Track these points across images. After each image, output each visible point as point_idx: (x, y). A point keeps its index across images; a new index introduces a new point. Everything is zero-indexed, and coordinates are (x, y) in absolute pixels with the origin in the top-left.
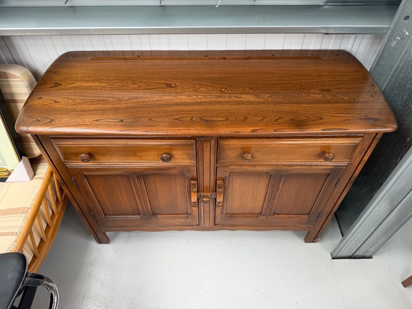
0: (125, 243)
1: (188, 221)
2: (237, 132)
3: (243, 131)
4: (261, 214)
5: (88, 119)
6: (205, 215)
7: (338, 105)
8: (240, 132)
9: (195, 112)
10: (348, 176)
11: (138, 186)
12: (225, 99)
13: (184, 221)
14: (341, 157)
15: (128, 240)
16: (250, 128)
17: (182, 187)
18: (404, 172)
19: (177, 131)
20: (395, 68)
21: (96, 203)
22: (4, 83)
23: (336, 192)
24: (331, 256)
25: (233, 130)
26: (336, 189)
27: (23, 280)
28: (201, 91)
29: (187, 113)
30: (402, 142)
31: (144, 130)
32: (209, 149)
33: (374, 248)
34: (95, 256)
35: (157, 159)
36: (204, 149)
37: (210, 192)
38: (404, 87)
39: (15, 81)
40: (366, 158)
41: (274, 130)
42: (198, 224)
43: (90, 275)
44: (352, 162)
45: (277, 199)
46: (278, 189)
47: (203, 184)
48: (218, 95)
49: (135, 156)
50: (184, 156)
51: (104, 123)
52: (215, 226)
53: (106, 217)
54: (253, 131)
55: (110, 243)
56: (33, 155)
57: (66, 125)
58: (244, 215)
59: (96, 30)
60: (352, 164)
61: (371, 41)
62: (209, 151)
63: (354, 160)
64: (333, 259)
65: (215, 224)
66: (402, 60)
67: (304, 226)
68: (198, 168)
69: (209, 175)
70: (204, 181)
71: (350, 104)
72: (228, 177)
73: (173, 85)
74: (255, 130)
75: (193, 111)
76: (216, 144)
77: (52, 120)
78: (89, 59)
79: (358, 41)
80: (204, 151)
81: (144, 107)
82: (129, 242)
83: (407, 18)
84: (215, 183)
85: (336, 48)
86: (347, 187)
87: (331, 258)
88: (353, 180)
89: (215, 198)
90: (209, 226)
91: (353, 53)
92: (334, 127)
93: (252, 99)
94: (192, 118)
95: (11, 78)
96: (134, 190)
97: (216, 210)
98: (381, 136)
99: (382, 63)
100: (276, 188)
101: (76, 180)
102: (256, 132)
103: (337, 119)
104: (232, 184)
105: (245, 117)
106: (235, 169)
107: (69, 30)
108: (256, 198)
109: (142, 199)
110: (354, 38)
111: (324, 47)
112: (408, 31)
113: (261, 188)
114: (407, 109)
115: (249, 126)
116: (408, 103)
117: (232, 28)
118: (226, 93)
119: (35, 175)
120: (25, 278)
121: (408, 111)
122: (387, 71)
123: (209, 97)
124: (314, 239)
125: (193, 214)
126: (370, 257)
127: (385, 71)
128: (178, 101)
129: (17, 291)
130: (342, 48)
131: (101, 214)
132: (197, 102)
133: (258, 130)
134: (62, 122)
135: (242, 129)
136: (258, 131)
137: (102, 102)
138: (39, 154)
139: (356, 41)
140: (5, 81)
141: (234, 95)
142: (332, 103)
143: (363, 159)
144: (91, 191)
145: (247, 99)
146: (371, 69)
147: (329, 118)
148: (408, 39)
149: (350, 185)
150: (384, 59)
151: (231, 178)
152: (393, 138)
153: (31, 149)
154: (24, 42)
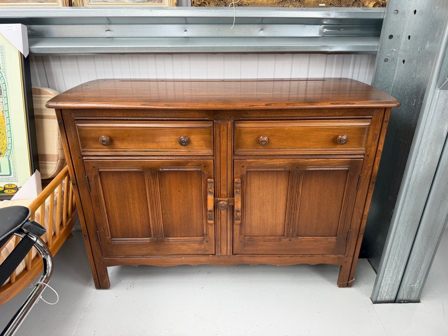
0: (128, 289)
1: (203, 247)
2: (252, 106)
3: (257, 104)
4: (284, 236)
8: (254, 106)
9: (212, 98)
10: (367, 172)
11: (153, 189)
13: (198, 247)
14: (355, 143)
15: (132, 286)
16: (264, 103)
17: (199, 192)
20: (393, 85)
21: (105, 216)
22: (37, 99)
23: (359, 197)
24: (371, 299)
25: (248, 104)
26: (360, 193)
27: (23, 223)
28: (218, 91)
29: (205, 98)
32: (226, 134)
33: (417, 282)
34: (89, 303)
35: (176, 147)
36: (221, 134)
37: (227, 197)
38: (404, 94)
40: (381, 148)
41: (286, 104)
42: (214, 253)
44: (368, 153)
45: (298, 210)
46: (299, 193)
49: (153, 142)
50: (202, 142)
52: (233, 256)
53: (112, 240)
54: (267, 105)
55: (110, 289)
56: (46, 175)
58: (265, 237)
60: (368, 156)
62: (226, 136)
63: (369, 149)
64: (373, 303)
65: (234, 253)
67: (333, 256)
68: (215, 161)
69: (226, 171)
70: (221, 179)
72: (245, 175)
73: (193, 90)
74: (269, 104)
76: (233, 127)
78: (118, 81)
80: (221, 137)
82: (133, 288)
83: (391, 37)
84: (232, 183)
86: (370, 190)
88: (374, 180)
89: (233, 206)
90: (226, 254)
92: (341, 102)
95: (44, 95)
96: (148, 195)
100: (296, 192)
101: (90, 179)
102: (270, 106)
104: (250, 187)
106: (252, 162)
108: (276, 210)
109: (155, 209)
112: (395, 49)
113: (280, 192)
120: (25, 222)
124: (348, 281)
125: (209, 235)
126: (418, 301)
130: (344, 76)
131: (107, 234)
136: (272, 105)
143: (378, 149)
144: (102, 196)
146: (372, 84)
149: (373, 187)
151: (249, 178)
153: (45, 168)
154: (62, 70)
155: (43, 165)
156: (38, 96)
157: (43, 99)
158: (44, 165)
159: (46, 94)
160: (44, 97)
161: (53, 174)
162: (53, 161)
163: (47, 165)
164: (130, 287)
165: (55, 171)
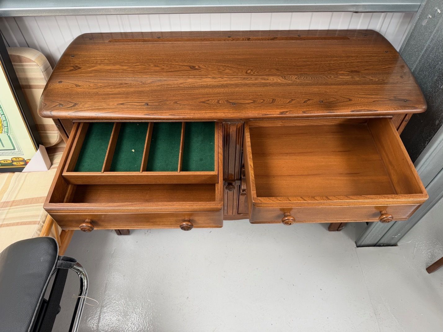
0: (146, 233)
2: (266, 115)
3: (271, 113)
5: (113, 103)
6: (229, 203)
7: (367, 87)
8: (268, 115)
9: (221, 95)
12: (252, 82)
16: (279, 110)
18: (433, 154)
19: (203, 114)
20: (425, 48)
22: (18, 67)
24: (356, 244)
25: (261, 113)
27: (56, 263)
28: (226, 73)
29: (213, 95)
30: (431, 125)
31: (171, 114)
32: (235, 133)
33: (399, 235)
34: (115, 248)
38: (434, 68)
39: (30, 65)
41: (303, 112)
43: (112, 266)
47: (227, 170)
48: (244, 77)
51: (129, 106)
52: (238, 215)
54: (282, 113)
55: (130, 234)
56: (50, 143)
57: (91, 108)
59: (115, 9)
61: (401, 20)
64: (357, 247)
65: (239, 213)
66: (433, 39)
70: (229, 167)
71: (380, 85)
73: (197, 67)
74: (284, 112)
75: (219, 94)
77: (76, 104)
78: (107, 41)
79: (387, 20)
80: (231, 135)
81: (168, 90)
82: (150, 232)
84: (240, 170)
85: (365, 27)
87: (356, 246)
89: (240, 185)
90: (232, 214)
91: (383, 33)
92: (363, 109)
93: (279, 81)
94: (219, 101)
95: (26, 62)
97: (240, 198)
98: (410, 118)
99: (412, 43)
102: (285, 114)
103: (366, 100)
105: (273, 99)
107: (88, 9)
110: (384, 18)
111: (352, 27)
112: (440, 9)
114: (437, 91)
115: (277, 108)
116: (438, 85)
117: (258, 7)
118: (252, 75)
119: (52, 164)
120: (57, 261)
121: (438, 93)
122: (417, 51)
123: (236, 79)
124: (339, 228)
126: (395, 245)
127: (415, 52)
128: (203, 83)
129: (51, 273)
130: (371, 27)
132: (222, 85)
133: (287, 112)
134: (86, 106)
135: (270, 112)
136: (287, 114)
137: (125, 85)
138: (55, 143)
139: (386, 19)
140: (19, 65)
141: (261, 77)
142: (361, 84)
145: (274, 81)
146: (400, 50)
147: (358, 99)
148: (440, 17)
150: (414, 39)
152: (422, 121)
153: (47, 137)
154: (37, 23)
155: (44, 134)
156: (19, 64)
157: (26, 67)
158: (46, 134)
159: (28, 62)
160: (27, 65)
161: (56, 142)
162: (54, 131)
163: (49, 135)
164: (148, 232)
165: (58, 140)
